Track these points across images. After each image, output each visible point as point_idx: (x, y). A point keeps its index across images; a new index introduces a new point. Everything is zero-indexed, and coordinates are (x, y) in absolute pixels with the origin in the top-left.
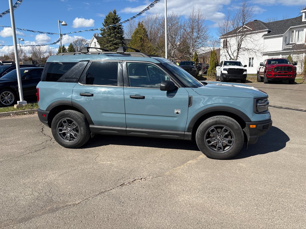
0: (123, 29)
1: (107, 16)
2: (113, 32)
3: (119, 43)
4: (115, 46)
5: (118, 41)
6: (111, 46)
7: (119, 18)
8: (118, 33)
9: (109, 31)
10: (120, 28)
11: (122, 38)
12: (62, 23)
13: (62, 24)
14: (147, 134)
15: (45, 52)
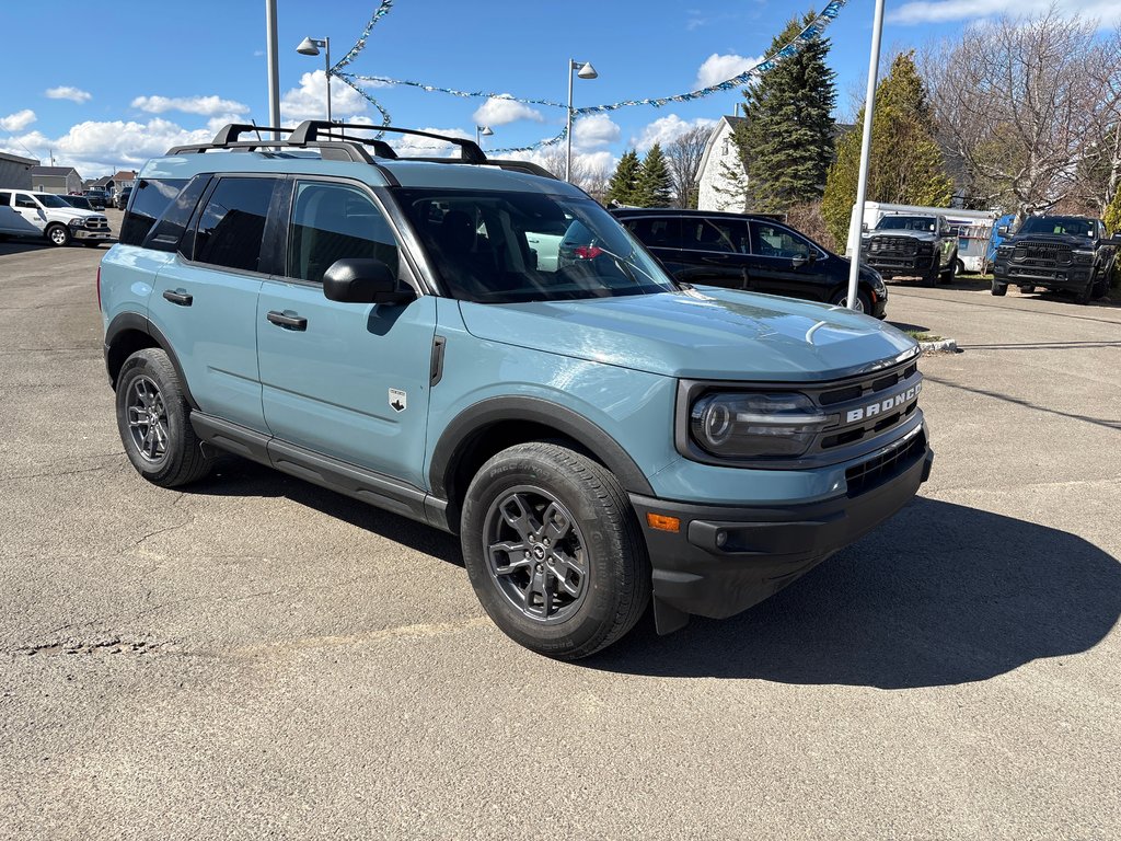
0: (831, 85)
1: (777, 39)
2: (792, 98)
3: (811, 143)
4: (791, 151)
5: (805, 134)
6: (775, 151)
7: (823, 43)
8: (812, 102)
9: (778, 94)
10: (823, 84)
11: (825, 123)
12: (581, 69)
13: (582, 72)
14: (322, 479)
15: (587, 176)
